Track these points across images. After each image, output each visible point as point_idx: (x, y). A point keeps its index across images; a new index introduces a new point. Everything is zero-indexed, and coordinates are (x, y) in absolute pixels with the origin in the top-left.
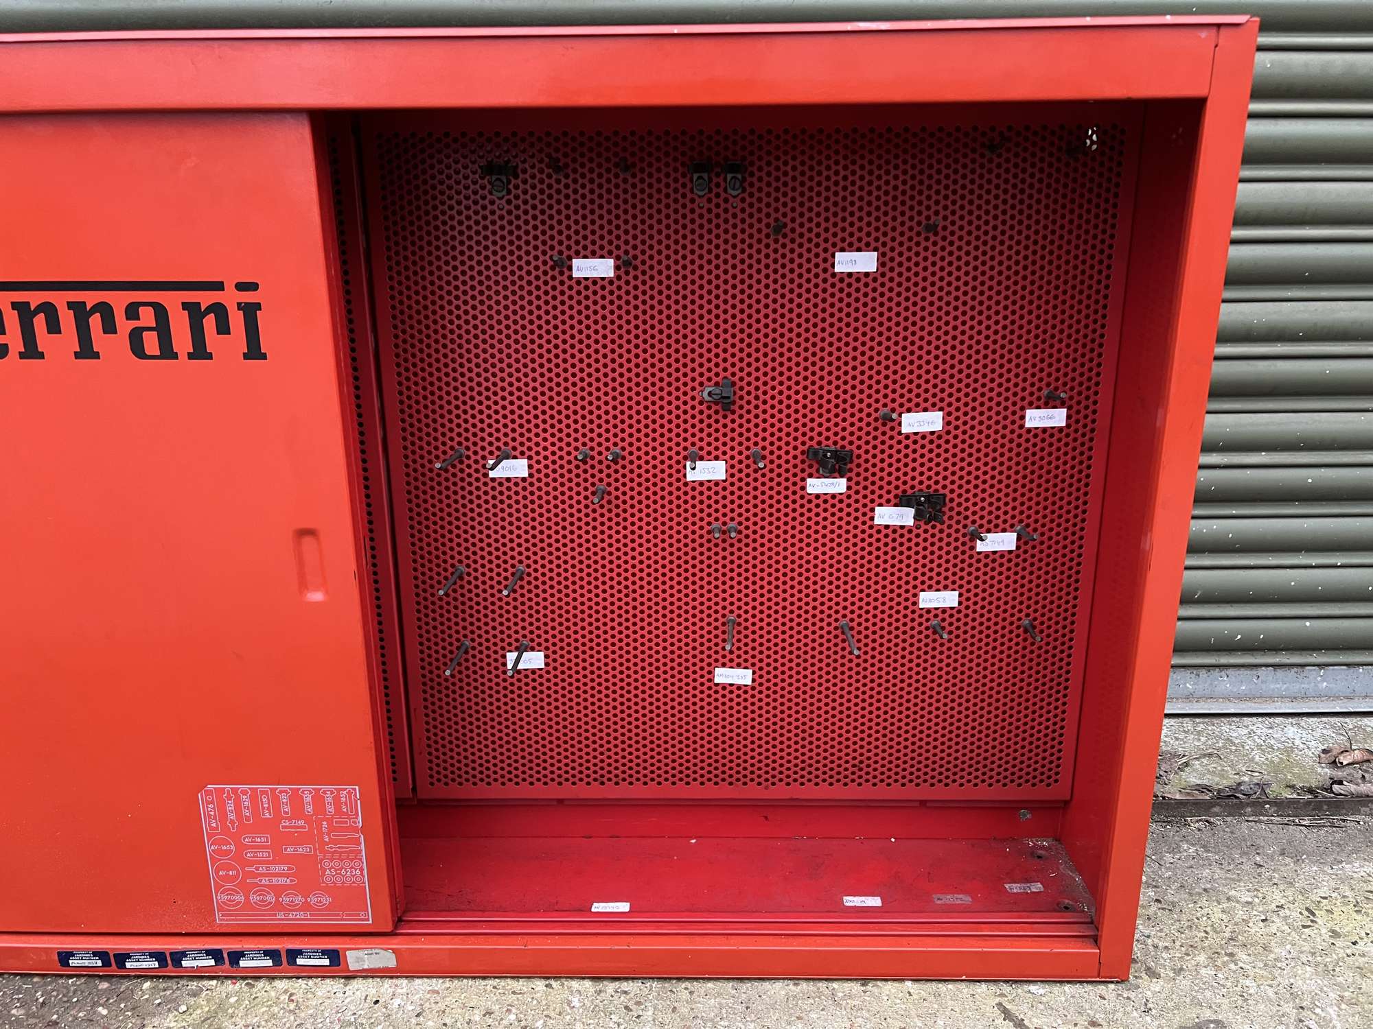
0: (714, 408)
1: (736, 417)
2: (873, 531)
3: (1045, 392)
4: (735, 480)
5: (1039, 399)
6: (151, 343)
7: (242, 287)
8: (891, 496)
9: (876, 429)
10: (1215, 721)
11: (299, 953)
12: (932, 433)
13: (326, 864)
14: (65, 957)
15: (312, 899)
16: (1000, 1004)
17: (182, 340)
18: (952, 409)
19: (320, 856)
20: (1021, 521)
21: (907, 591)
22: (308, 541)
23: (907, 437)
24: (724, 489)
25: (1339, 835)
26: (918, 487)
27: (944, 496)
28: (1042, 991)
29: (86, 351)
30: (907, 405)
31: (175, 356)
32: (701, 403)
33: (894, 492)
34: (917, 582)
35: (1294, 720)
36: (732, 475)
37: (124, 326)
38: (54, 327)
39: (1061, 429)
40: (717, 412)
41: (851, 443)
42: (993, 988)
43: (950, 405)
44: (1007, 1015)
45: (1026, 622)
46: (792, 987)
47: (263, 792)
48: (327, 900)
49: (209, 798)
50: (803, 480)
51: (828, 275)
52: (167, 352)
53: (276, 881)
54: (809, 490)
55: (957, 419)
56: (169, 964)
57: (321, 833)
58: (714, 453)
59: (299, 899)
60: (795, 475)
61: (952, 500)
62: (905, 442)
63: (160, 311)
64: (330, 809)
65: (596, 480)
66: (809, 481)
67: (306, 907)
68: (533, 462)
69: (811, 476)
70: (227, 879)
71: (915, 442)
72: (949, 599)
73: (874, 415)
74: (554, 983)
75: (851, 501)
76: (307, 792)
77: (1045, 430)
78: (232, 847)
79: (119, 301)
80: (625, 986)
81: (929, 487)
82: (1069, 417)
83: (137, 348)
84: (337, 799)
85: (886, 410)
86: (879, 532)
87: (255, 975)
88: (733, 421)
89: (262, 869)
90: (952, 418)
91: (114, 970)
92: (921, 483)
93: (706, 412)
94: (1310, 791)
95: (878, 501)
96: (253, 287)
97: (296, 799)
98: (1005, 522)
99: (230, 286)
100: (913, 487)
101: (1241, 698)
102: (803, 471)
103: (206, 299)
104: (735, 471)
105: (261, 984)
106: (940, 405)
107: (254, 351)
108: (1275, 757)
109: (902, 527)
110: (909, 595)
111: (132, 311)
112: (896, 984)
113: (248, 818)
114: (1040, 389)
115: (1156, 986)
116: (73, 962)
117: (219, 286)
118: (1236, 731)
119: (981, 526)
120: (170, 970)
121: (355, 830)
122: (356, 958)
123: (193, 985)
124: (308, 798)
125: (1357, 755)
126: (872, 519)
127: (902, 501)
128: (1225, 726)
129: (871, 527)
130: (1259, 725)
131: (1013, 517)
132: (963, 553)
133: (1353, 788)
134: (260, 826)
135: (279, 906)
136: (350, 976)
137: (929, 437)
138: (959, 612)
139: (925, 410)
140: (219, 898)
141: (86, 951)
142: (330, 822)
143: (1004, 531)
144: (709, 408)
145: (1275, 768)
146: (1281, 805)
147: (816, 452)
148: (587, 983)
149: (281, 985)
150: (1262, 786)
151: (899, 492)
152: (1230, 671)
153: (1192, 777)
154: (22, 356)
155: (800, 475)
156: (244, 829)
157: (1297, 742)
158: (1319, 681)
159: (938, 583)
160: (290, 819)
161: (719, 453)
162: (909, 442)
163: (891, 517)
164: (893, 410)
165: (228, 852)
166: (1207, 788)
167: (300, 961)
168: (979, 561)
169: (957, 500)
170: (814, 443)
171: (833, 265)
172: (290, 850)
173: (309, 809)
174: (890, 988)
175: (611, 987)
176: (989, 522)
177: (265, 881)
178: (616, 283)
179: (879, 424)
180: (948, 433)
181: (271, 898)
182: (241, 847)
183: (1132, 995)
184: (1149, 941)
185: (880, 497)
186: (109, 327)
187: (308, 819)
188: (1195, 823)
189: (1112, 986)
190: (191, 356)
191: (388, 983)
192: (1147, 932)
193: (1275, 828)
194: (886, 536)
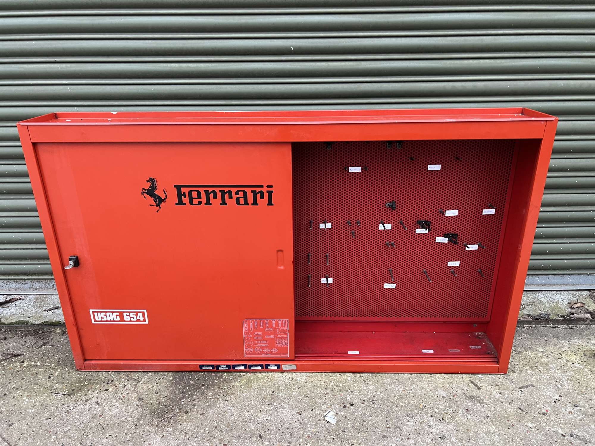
0: (389, 209)
1: (395, 211)
2: (435, 244)
3: (489, 204)
4: (394, 229)
5: (487, 206)
6: (242, 201)
7: (268, 186)
8: (441, 234)
9: (438, 215)
10: (534, 293)
11: (269, 365)
12: (454, 216)
13: (277, 341)
14: (201, 367)
15: (273, 350)
16: (470, 380)
17: (250, 200)
18: (461, 209)
19: (276, 338)
20: (480, 241)
21: (444, 261)
22: (280, 253)
23: (447, 217)
24: (391, 232)
25: (571, 331)
26: (449, 232)
27: (457, 234)
28: (482, 377)
29: (224, 203)
30: (447, 208)
31: (248, 204)
32: (385, 207)
33: (442, 233)
34: (448, 259)
35: (559, 292)
36: (393, 228)
37: (235, 196)
38: (215, 197)
39: (493, 215)
41: (430, 219)
42: (468, 376)
43: (460, 208)
44: (472, 383)
45: (479, 270)
46: (410, 375)
47: (261, 321)
48: (277, 351)
49: (246, 322)
50: (415, 229)
51: (426, 171)
52: (246, 203)
53: (262, 345)
54: (417, 232)
55: (462, 212)
56: (232, 368)
57: (276, 332)
58: (388, 222)
59: (269, 350)
60: (412, 228)
61: (459, 235)
62: (446, 219)
63: (245, 193)
64: (280, 325)
65: (352, 229)
66: (417, 230)
67: (270, 352)
68: (333, 224)
69: (417, 228)
70: (249, 345)
71: (449, 219)
72: (457, 264)
73: (438, 211)
74: (342, 374)
75: (429, 235)
76: (274, 321)
77: (488, 215)
78: (251, 336)
79: (233, 190)
80: (362, 375)
81: (453, 231)
82: (496, 211)
83: (238, 202)
84: (282, 323)
85: (441, 210)
86: (437, 244)
87: (256, 372)
88: (395, 213)
89: (259, 342)
90: (461, 212)
91: (215, 370)
92: (450, 230)
93: (387, 210)
94: (563, 316)
95: (437, 236)
96: (271, 186)
97: (271, 323)
98: (475, 241)
99: (265, 186)
101: (543, 285)
102: (415, 227)
103: (258, 190)
104: (394, 227)
105: (258, 374)
106: (457, 208)
107: (270, 203)
108: (553, 305)
109: (444, 243)
110: (445, 263)
111: (237, 193)
112: (440, 375)
113: (256, 328)
114: (487, 204)
115: (515, 375)
116: (204, 368)
117: (262, 186)
118: (540, 296)
119: (468, 243)
120: (231, 370)
121: (287, 331)
122: (285, 367)
123: (239, 374)
124: (274, 322)
125: (579, 305)
126: (435, 241)
127: (445, 236)
128: (537, 295)
129: (435, 243)
130: (548, 294)
131: (477, 240)
132: (462, 250)
133: (576, 316)
134: (259, 330)
135: (263, 352)
136: (283, 372)
137: (454, 217)
138: (459, 267)
139: (453, 209)
140: (246, 350)
141: (208, 365)
142: (279, 329)
143: (474, 244)
144: (387, 209)
145: (553, 309)
146: (554, 322)
147: (420, 222)
148: (351, 374)
149: (264, 374)
150: (548, 315)
151: (444, 233)
152: (540, 276)
153: (526, 312)
154: (205, 204)
156: (254, 331)
157: (560, 300)
158: (569, 279)
159: (454, 259)
160: (268, 328)
161: (390, 222)
162: (448, 219)
163: (441, 240)
164: (443, 210)
165: (250, 337)
166: (531, 316)
167: (269, 368)
168: (466, 253)
169: (461, 235)
170: (419, 219)
171: (427, 168)
172: (267, 337)
173: (274, 325)
174: (438, 376)
175: (358, 375)
176: (470, 241)
177: (259, 345)
178: (362, 174)
179: (439, 214)
180: (459, 216)
181: (261, 350)
182: (253, 336)
183: (508, 378)
184: (513, 363)
185: (438, 234)
186: (231, 197)
187: (273, 328)
188: (526, 327)
189: (502, 375)
190: (252, 204)
191: (294, 374)
192: (512, 360)
193: (551, 329)
194: (439, 246)
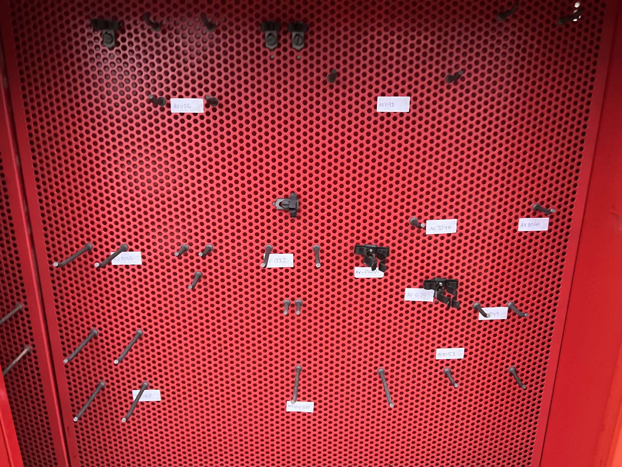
0: (284, 214)
1: (301, 221)
2: (403, 306)
3: (534, 205)
4: (300, 267)
5: (529, 210)
8: (417, 280)
9: (406, 231)
12: (449, 235)
18: (464, 217)
20: (511, 299)
21: (427, 348)
23: (430, 238)
24: (293, 274)
26: (437, 274)
27: (456, 281)
30: (430, 214)
32: (274, 210)
33: (419, 277)
34: (435, 342)
36: (299, 264)
39: (544, 233)
40: (286, 218)
41: (388, 241)
43: (463, 214)
45: (511, 369)
50: (352, 268)
51: (371, 114)
54: (356, 275)
55: (468, 224)
58: (285, 248)
60: (345, 264)
61: (462, 284)
62: (428, 241)
65: (194, 267)
66: (356, 269)
68: (145, 254)
69: (357, 265)
71: (436, 241)
72: (457, 353)
73: (405, 221)
75: (387, 284)
77: (532, 233)
81: (445, 274)
82: (550, 224)
85: (414, 218)
86: (407, 306)
88: (299, 224)
90: (464, 224)
92: (440, 271)
93: (279, 218)
95: (407, 284)
98: (500, 299)
100: (433, 274)
102: (351, 261)
104: (300, 261)
106: (455, 214)
109: (425, 303)
110: (429, 351)
114: (530, 203)
119: (482, 302)
126: (403, 297)
127: (427, 284)
129: (402, 303)
131: (506, 296)
132: (469, 321)
137: (446, 238)
138: (464, 362)
139: (444, 218)
143: (499, 305)
144: (280, 214)
147: (361, 249)
151: (423, 277)
155: (350, 264)
159: (450, 342)
161: (288, 248)
162: (432, 241)
163: (416, 295)
164: (420, 217)
168: (480, 327)
169: (466, 284)
170: (360, 241)
171: (375, 107)
176: (489, 299)
178: (206, 118)
179: (409, 228)
180: (461, 235)
185: (409, 281)
194: (413, 309)
